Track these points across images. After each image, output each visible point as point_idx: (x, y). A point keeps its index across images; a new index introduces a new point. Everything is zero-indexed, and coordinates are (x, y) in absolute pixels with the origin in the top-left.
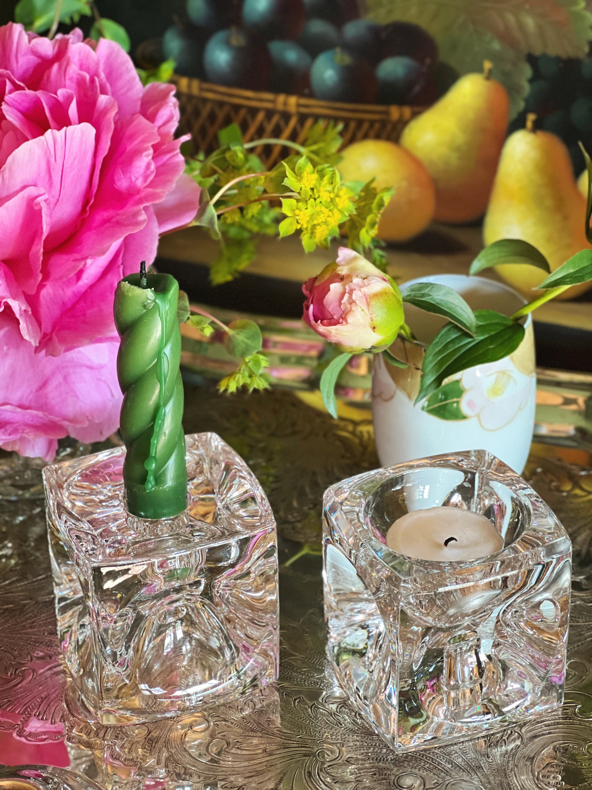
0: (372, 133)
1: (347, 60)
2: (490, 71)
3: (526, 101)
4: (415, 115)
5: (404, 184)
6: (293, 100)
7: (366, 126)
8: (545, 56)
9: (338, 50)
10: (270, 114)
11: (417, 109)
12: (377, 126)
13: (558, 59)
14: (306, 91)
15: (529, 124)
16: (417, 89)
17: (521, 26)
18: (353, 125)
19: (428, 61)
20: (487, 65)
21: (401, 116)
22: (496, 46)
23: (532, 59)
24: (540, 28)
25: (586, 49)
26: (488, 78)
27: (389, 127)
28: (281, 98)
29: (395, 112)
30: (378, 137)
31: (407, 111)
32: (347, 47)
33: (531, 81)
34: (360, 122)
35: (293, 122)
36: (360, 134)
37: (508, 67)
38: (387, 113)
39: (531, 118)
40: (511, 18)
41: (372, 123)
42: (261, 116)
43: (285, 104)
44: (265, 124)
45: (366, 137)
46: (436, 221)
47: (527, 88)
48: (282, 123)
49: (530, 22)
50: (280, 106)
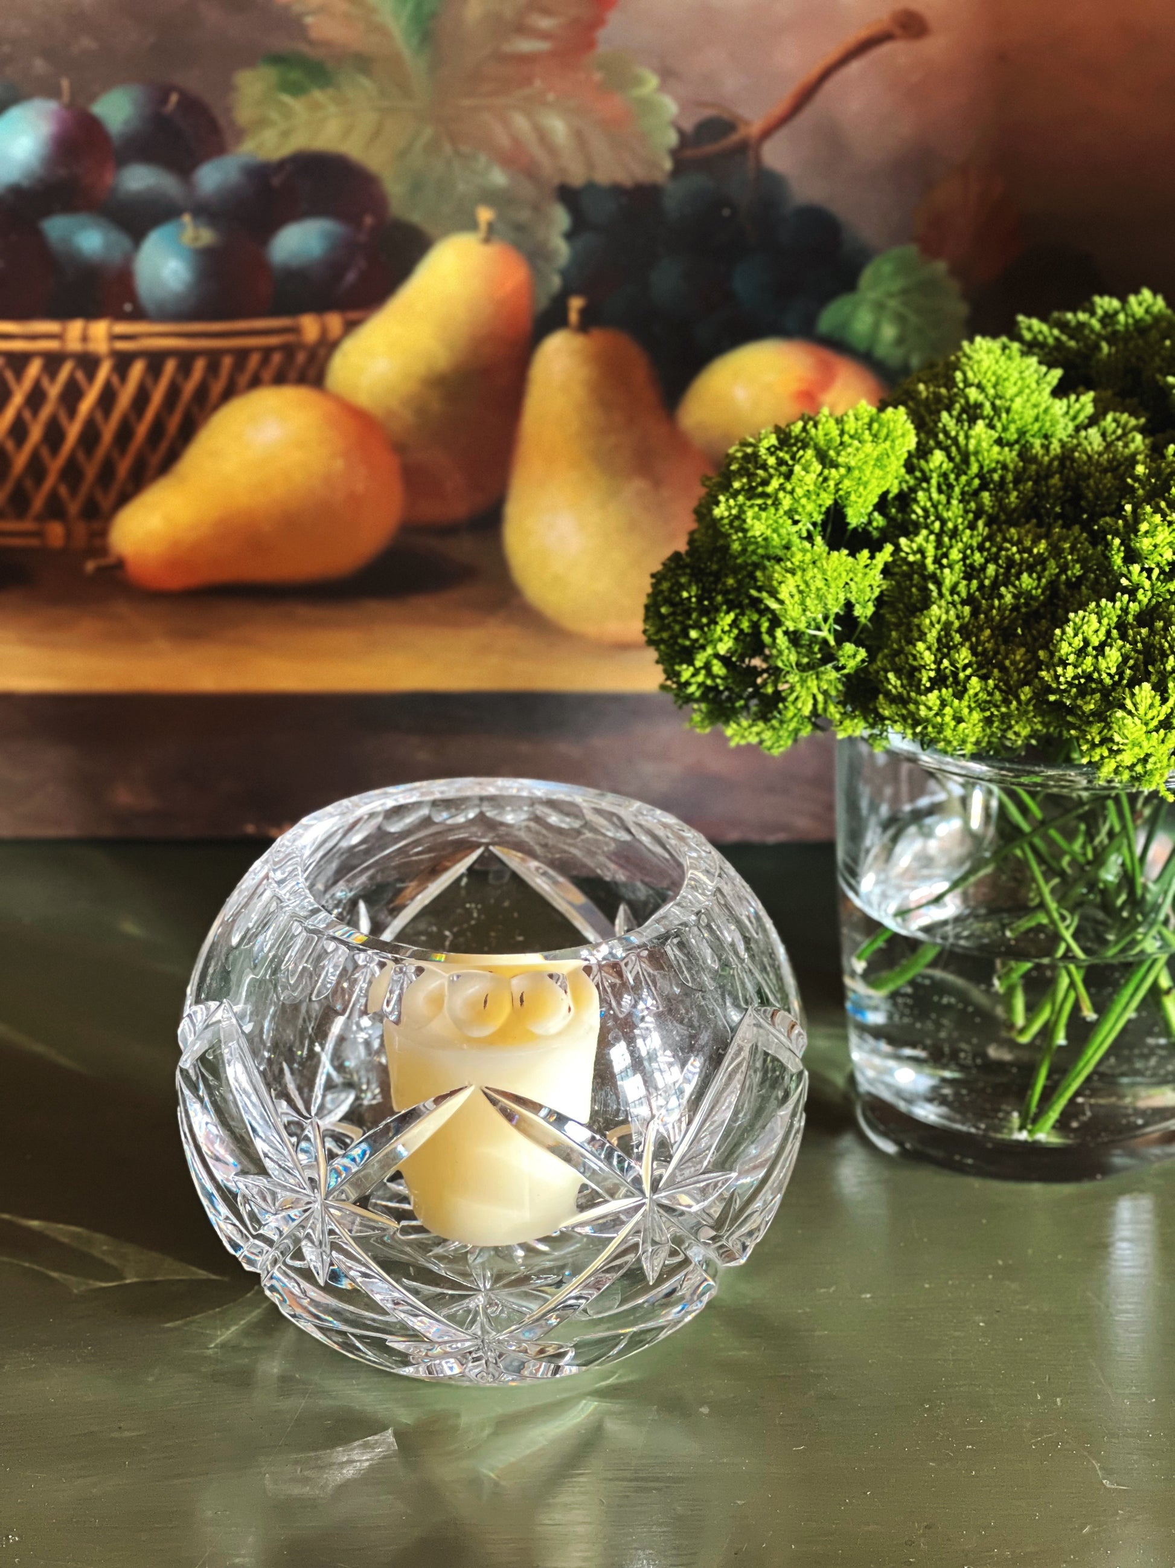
0: (267, 375)
1: (207, 236)
2: (491, 226)
3: (564, 274)
4: (351, 326)
5: (339, 464)
6: (100, 329)
7: (254, 360)
8: (591, 187)
9: (187, 219)
10: (53, 362)
11: (353, 315)
12: (277, 358)
13: (617, 190)
14: (128, 307)
15: (573, 317)
16: (351, 277)
17: (543, 137)
18: (227, 362)
19: (369, 220)
20: (485, 215)
21: (324, 332)
22: (499, 178)
23: (568, 195)
24: (579, 136)
25: (668, 165)
26: (487, 240)
27: (301, 357)
28: (76, 327)
29: (310, 327)
30: (280, 379)
31: (334, 322)
32: (204, 212)
33: (569, 236)
34: (241, 356)
35: (104, 371)
36: (244, 379)
37: (524, 215)
38: (296, 330)
39: (576, 304)
40: (521, 123)
41: (267, 353)
42: (34, 369)
43: (85, 338)
44: (45, 382)
45: (255, 382)
46: (409, 528)
47: (562, 250)
48: (80, 376)
49: (558, 127)
50: (73, 344)
